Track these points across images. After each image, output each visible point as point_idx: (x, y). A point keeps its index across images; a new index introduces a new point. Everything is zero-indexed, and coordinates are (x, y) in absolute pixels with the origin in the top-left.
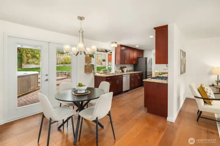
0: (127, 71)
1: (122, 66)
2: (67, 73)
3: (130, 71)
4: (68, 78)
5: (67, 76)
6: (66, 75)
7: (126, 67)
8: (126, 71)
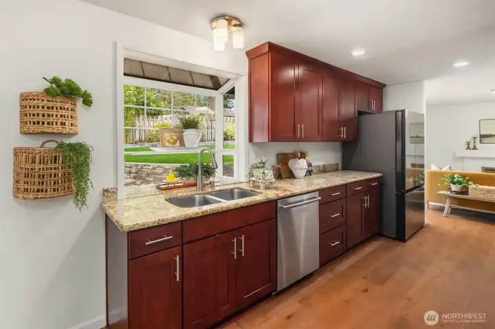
0: (309, 173)
1: (288, 148)
2: (134, 170)
3: (324, 170)
4: (134, 183)
5: (135, 178)
6: (132, 175)
7: (303, 156)
8: (304, 172)
